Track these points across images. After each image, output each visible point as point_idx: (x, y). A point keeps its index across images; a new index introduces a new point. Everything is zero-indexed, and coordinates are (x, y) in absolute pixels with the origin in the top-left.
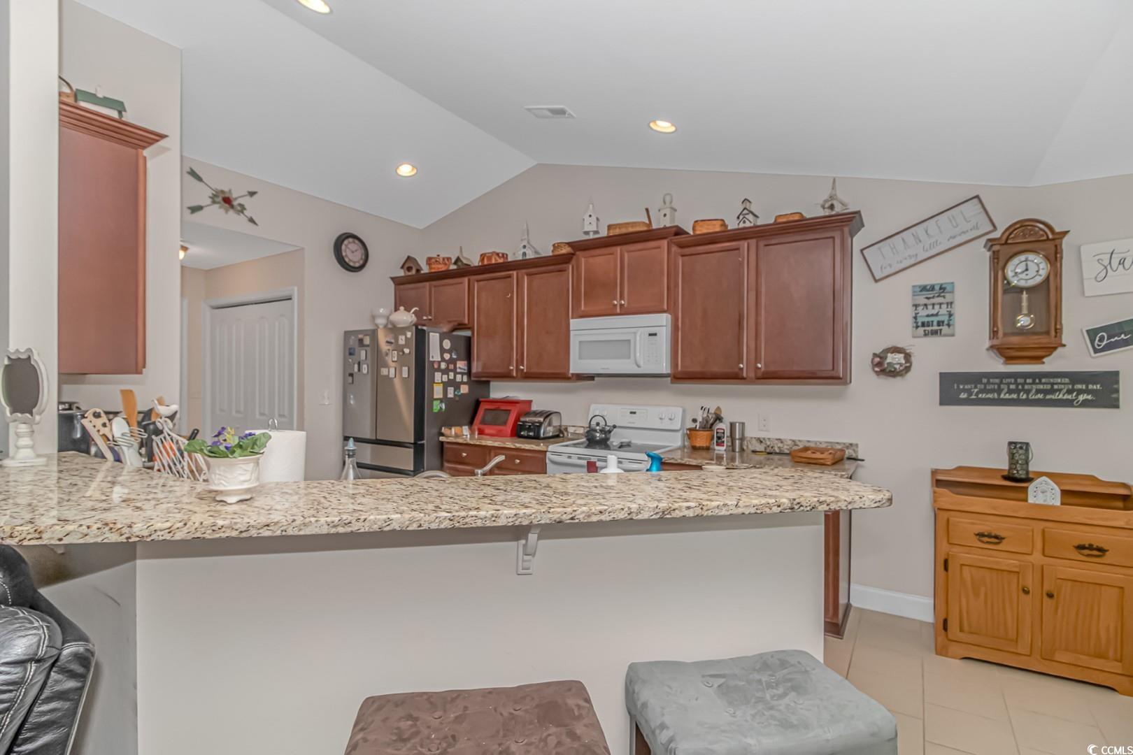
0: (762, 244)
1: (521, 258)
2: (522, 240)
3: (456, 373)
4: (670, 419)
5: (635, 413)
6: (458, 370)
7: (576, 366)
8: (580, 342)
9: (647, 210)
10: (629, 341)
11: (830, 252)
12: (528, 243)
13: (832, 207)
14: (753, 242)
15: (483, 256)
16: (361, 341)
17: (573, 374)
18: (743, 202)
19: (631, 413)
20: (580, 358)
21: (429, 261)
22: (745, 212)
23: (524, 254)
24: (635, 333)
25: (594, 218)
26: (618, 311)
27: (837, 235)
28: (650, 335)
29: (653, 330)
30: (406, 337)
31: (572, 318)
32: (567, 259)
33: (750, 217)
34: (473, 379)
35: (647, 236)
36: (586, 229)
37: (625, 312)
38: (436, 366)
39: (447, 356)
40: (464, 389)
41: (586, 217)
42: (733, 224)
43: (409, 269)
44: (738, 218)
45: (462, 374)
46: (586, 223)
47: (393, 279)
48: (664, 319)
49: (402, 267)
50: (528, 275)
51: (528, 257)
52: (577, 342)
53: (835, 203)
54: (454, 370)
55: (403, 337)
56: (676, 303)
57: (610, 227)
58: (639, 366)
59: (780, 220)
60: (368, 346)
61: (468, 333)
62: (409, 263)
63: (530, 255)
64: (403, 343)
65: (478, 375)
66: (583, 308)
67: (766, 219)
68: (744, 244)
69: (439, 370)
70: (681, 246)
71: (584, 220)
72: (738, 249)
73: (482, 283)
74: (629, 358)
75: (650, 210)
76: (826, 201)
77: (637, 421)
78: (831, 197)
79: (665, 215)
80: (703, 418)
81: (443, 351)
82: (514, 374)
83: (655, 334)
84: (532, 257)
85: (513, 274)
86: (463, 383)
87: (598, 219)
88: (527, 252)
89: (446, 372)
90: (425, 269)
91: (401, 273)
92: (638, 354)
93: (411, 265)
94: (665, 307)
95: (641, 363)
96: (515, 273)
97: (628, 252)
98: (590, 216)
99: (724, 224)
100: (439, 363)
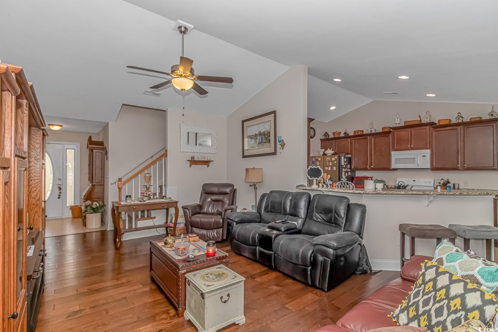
0: (466, 127)
1: (370, 133)
2: (370, 126)
3: (348, 169)
4: (429, 183)
5: (415, 181)
6: (348, 168)
7: (393, 166)
8: (395, 159)
9: (419, 116)
10: (415, 158)
11: (492, 130)
12: (372, 127)
13: (492, 115)
14: (462, 127)
15: (355, 132)
16: (317, 159)
17: (392, 169)
18: (458, 113)
19: (414, 181)
20: (395, 163)
21: (334, 133)
22: (459, 117)
23: (371, 131)
24: (418, 156)
25: (399, 119)
26: (410, 148)
27: (495, 125)
28: (423, 156)
29: (424, 155)
30: (335, 158)
31: (392, 151)
32: (389, 132)
33: (461, 118)
34: (352, 170)
35: (421, 125)
36: (396, 123)
37: (412, 149)
38: (343, 167)
39: (345, 163)
40: (350, 173)
41: (396, 119)
42: (454, 121)
43: (326, 136)
44: (456, 118)
45: (349, 169)
46: (396, 120)
47: (320, 139)
48: (429, 151)
49: (324, 136)
50: (374, 137)
51: (372, 132)
52: (394, 159)
53: (493, 113)
54: (347, 168)
55: (334, 158)
56: (432, 146)
57: (405, 122)
58: (419, 166)
59: (472, 120)
60: (320, 161)
61: (350, 156)
62: (326, 134)
63: (373, 132)
64: (334, 160)
65: (353, 169)
66: (396, 147)
67: (467, 119)
68: (459, 128)
69: (344, 168)
70: (434, 128)
71: (395, 120)
72: (456, 129)
73: (356, 140)
74: (415, 163)
75: (421, 116)
76: (490, 113)
77: (415, 183)
78: (492, 112)
79: (427, 118)
80: (443, 182)
81: (345, 162)
82: (369, 169)
83: (425, 156)
84: (374, 132)
85: (368, 138)
86: (349, 172)
87: (400, 119)
88: (372, 130)
89: (345, 168)
90: (331, 136)
91: (323, 138)
92: (419, 162)
93: (326, 135)
94: (428, 147)
95: (420, 165)
96: (369, 137)
97: (414, 130)
98: (398, 118)
99: (450, 121)
100: (344, 165)
